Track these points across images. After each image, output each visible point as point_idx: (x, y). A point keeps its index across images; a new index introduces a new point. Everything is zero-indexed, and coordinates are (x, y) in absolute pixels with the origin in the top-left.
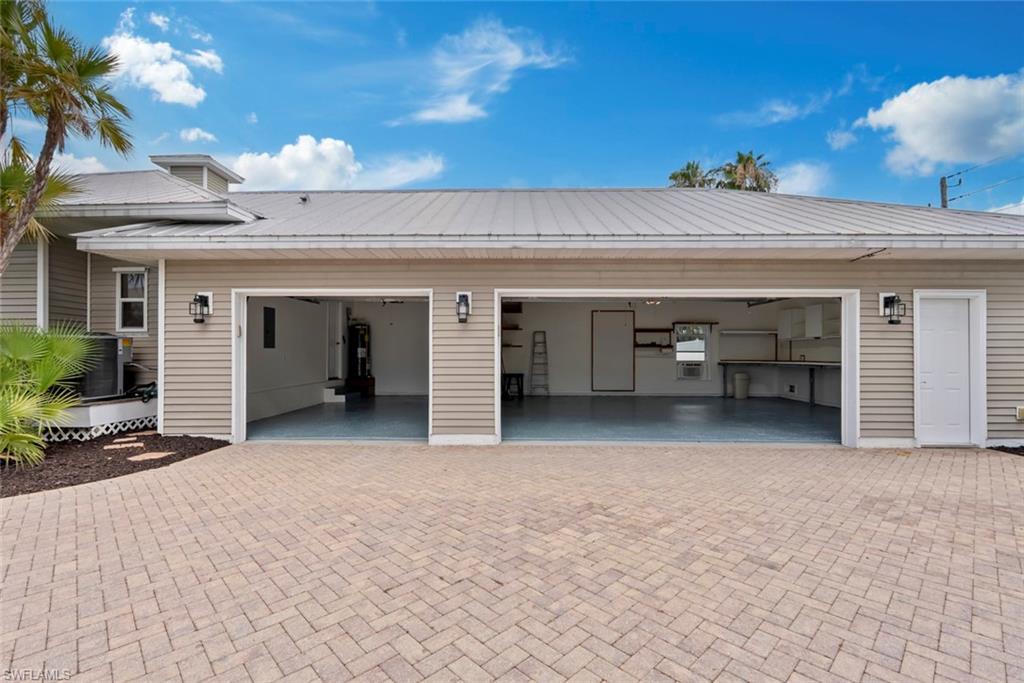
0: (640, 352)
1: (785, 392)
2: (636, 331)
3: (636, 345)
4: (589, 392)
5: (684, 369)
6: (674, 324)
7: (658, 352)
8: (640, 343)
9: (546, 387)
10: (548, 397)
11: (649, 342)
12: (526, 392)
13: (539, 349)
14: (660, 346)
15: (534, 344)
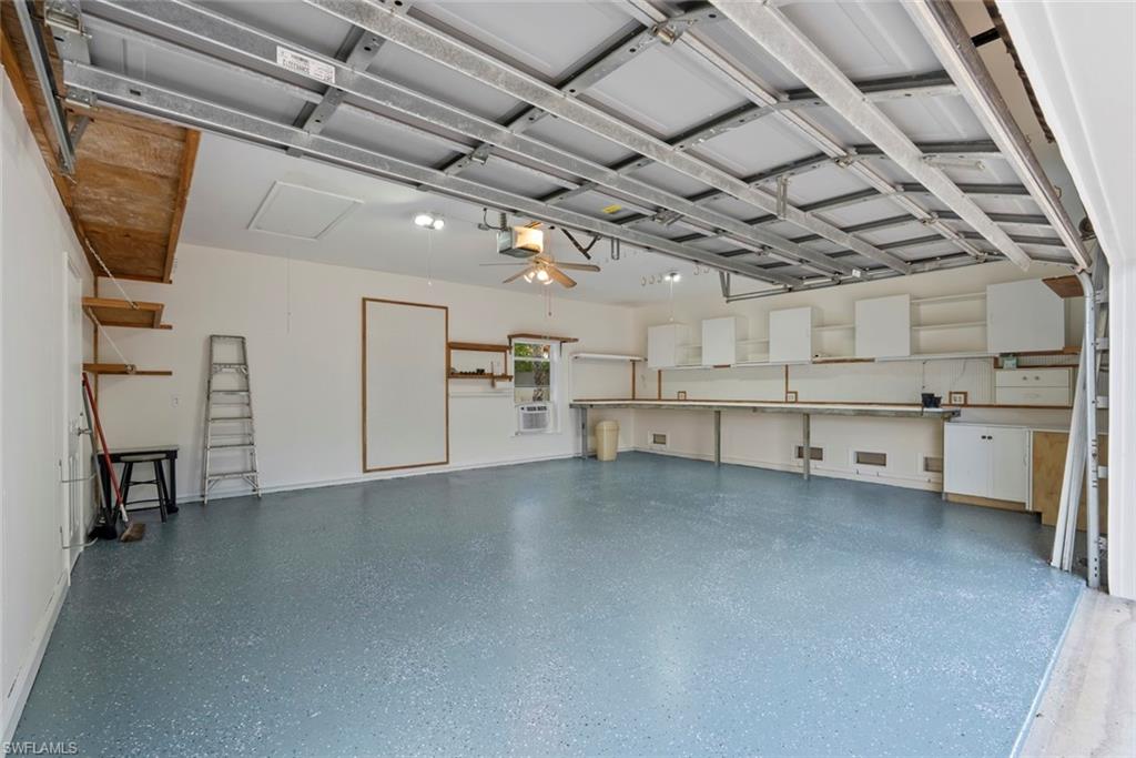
0: (457, 387)
1: (648, 445)
2: (451, 346)
3: (451, 374)
4: (356, 476)
5: (525, 415)
6: (510, 338)
7: (489, 388)
8: (459, 370)
9: (249, 474)
10: (255, 500)
11: (473, 369)
12: (183, 495)
13: (226, 380)
14: (492, 377)
15: (211, 368)
